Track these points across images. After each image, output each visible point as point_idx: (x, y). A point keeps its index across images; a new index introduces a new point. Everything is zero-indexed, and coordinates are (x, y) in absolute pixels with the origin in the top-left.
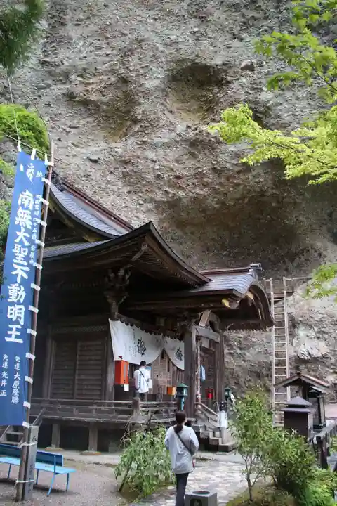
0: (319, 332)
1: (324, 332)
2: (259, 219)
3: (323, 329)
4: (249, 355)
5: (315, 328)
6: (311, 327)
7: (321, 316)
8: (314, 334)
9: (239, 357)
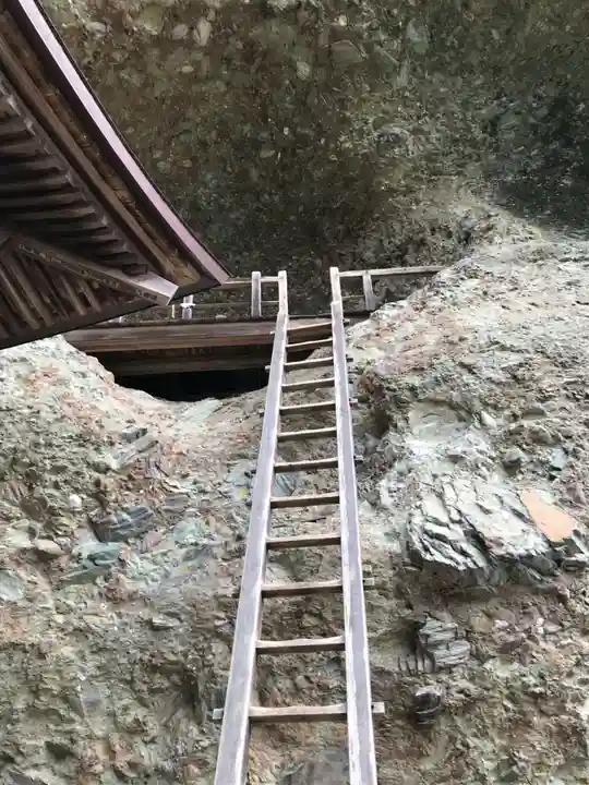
0: (512, 437)
1: (538, 439)
2: (257, 145)
3: (527, 423)
4: (142, 569)
5: (488, 419)
6: (464, 413)
7: (514, 359)
8: (484, 446)
9: (85, 578)
